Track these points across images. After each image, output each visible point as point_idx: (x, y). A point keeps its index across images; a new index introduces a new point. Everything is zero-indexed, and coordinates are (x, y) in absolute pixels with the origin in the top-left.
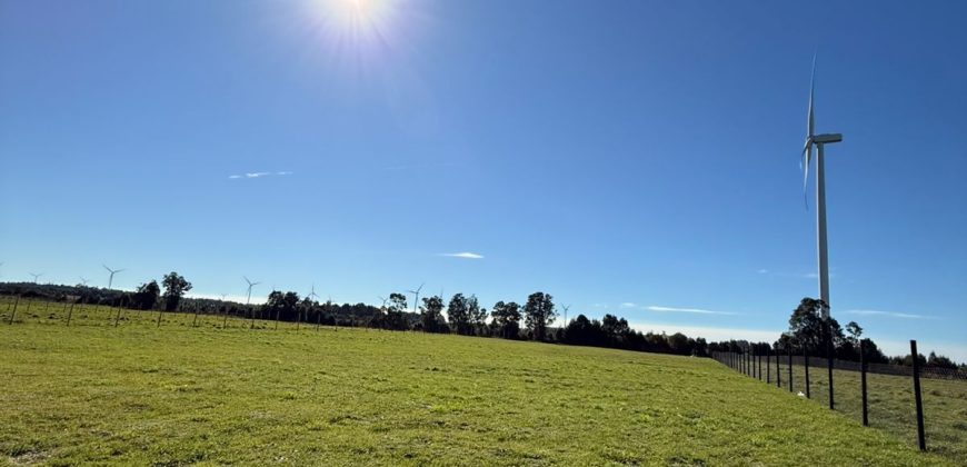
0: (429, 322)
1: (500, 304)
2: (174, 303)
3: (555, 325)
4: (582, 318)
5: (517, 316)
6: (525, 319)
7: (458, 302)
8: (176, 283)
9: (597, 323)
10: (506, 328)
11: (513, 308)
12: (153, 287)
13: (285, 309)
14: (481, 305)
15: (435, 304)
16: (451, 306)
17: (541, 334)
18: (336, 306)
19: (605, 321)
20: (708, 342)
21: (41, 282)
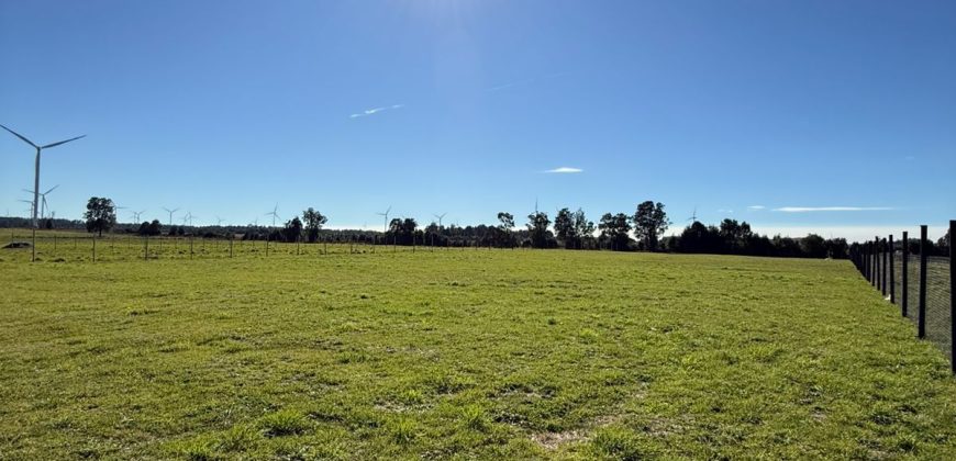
0: (538, 238)
1: (608, 216)
2: (314, 235)
3: (668, 234)
4: (698, 226)
5: (627, 228)
6: (634, 230)
7: (563, 217)
8: (313, 216)
9: (714, 230)
10: (616, 240)
11: (621, 221)
12: (296, 222)
13: (404, 234)
14: (588, 218)
15: (540, 220)
16: (558, 221)
17: (651, 245)
18: (460, 228)
19: (723, 227)
20: (850, 242)
21: (223, 225)
